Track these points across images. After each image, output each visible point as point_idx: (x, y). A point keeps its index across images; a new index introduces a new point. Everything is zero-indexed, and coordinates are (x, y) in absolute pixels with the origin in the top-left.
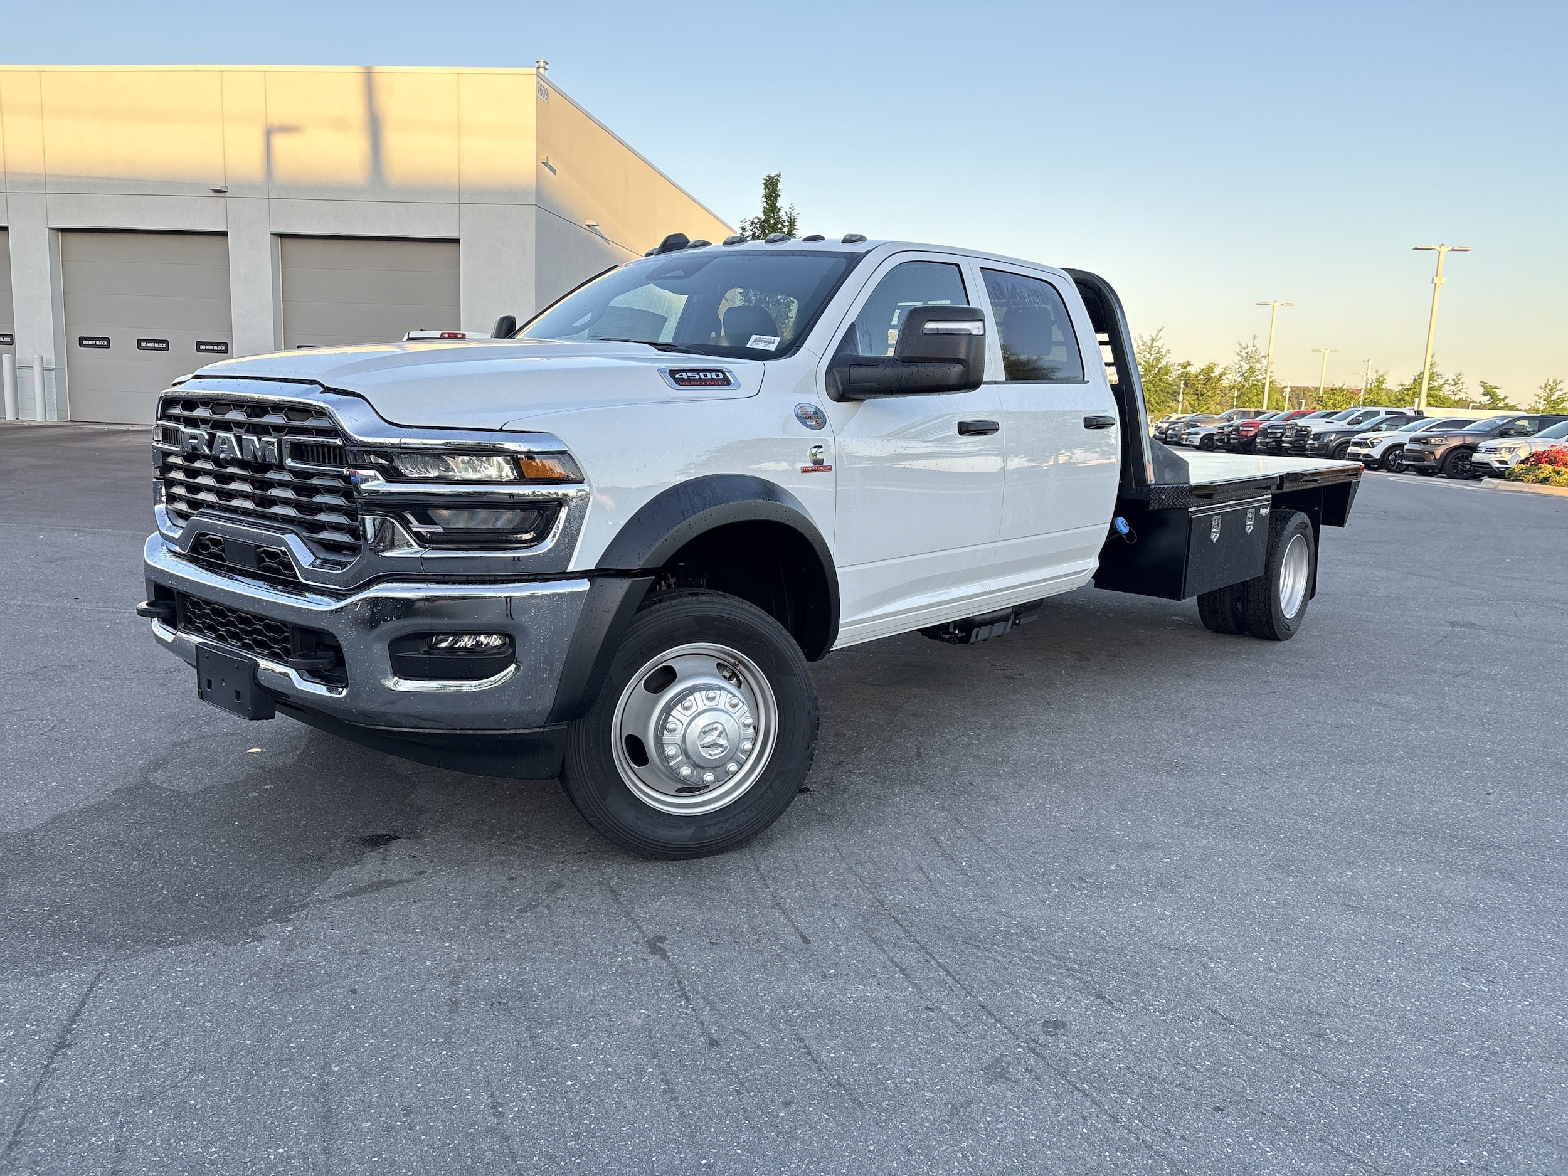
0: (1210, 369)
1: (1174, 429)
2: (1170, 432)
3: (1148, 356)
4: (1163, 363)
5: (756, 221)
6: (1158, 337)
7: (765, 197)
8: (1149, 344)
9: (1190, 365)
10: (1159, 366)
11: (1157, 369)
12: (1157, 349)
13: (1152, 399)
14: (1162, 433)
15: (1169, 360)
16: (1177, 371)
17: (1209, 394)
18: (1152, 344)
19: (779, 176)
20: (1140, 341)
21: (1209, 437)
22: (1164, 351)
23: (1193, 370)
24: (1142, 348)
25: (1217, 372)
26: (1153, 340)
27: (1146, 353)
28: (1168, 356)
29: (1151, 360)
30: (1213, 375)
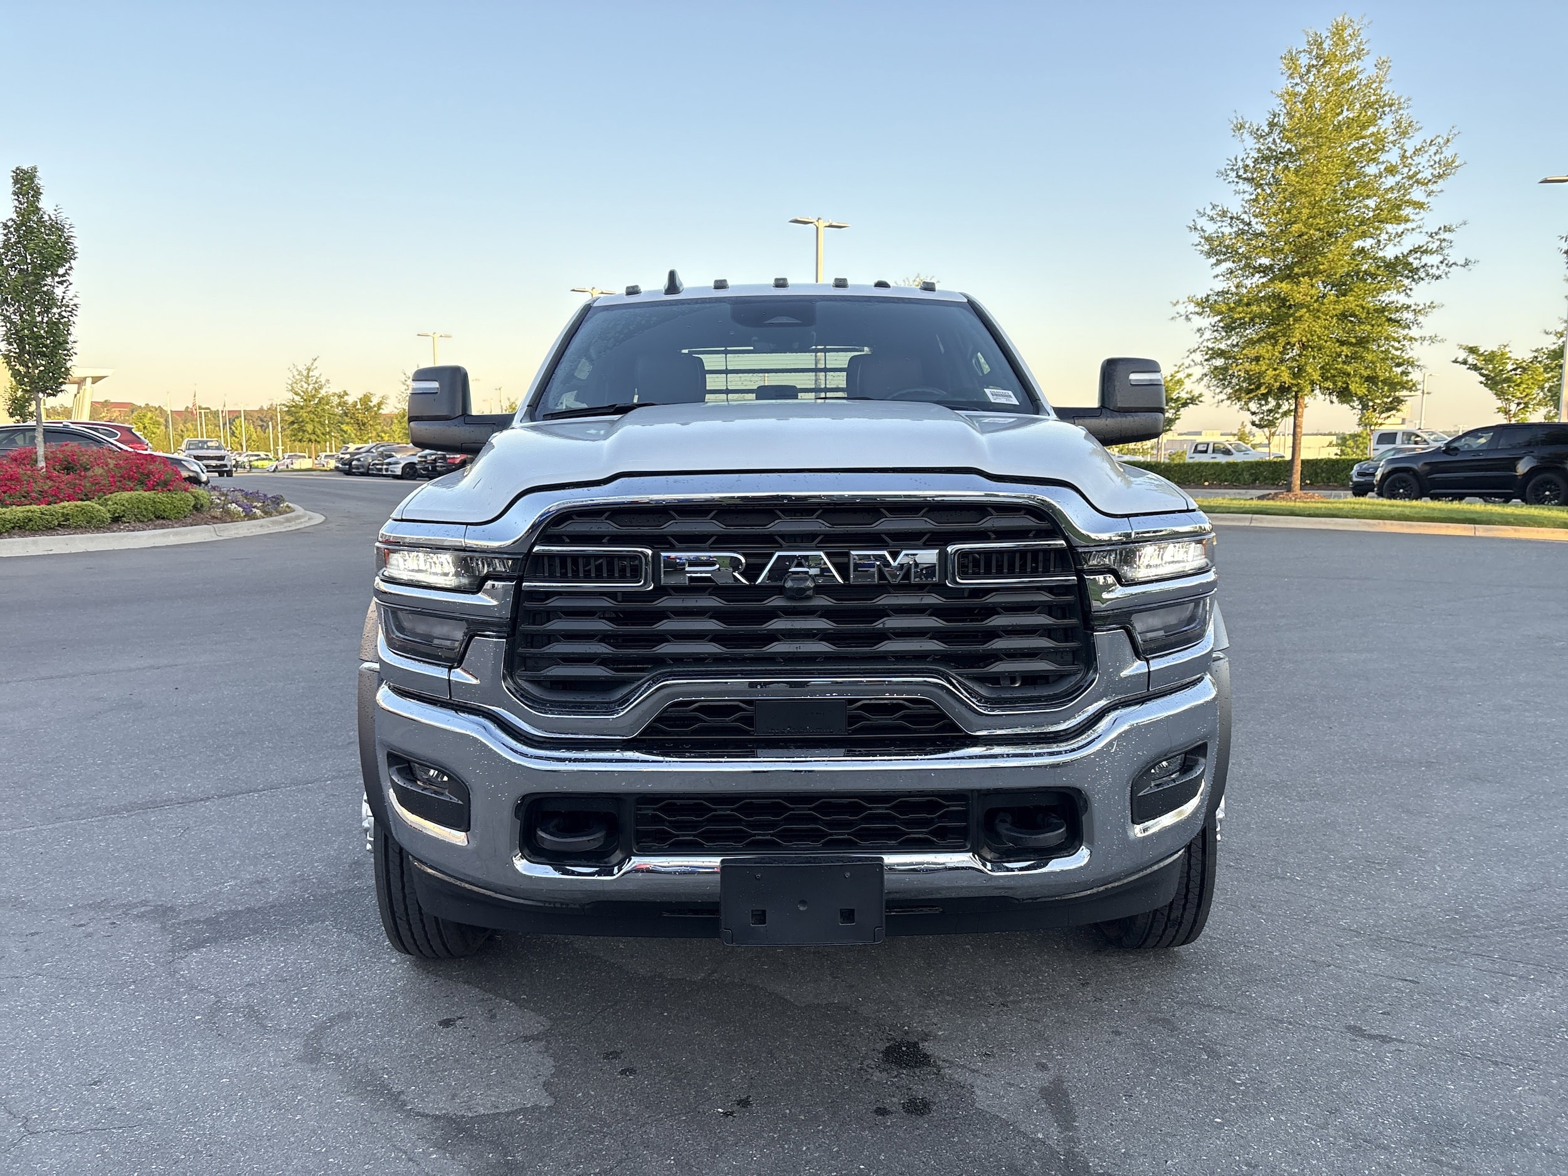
0: (366, 399)
1: (358, 460)
2: (354, 463)
3: (305, 386)
4: (323, 392)
5: (10, 223)
6: (313, 367)
7: (15, 193)
8: (305, 373)
9: (347, 394)
10: (320, 396)
11: (317, 400)
12: (314, 379)
13: (317, 429)
14: (345, 464)
15: (328, 390)
16: (335, 401)
17: (371, 422)
18: (308, 373)
19: (34, 169)
20: (294, 370)
21: (411, 466)
22: (323, 380)
23: (350, 400)
24: (298, 377)
25: (375, 401)
26: (309, 370)
27: (303, 383)
28: (328, 385)
29: (309, 390)
30: (372, 404)
